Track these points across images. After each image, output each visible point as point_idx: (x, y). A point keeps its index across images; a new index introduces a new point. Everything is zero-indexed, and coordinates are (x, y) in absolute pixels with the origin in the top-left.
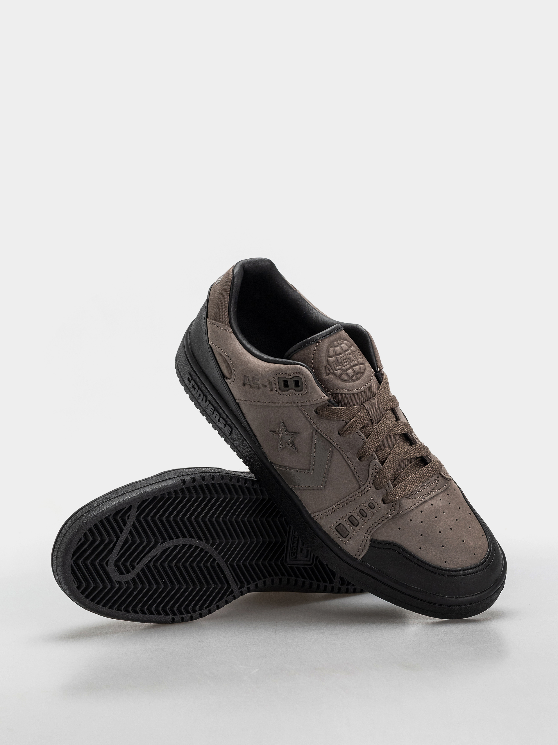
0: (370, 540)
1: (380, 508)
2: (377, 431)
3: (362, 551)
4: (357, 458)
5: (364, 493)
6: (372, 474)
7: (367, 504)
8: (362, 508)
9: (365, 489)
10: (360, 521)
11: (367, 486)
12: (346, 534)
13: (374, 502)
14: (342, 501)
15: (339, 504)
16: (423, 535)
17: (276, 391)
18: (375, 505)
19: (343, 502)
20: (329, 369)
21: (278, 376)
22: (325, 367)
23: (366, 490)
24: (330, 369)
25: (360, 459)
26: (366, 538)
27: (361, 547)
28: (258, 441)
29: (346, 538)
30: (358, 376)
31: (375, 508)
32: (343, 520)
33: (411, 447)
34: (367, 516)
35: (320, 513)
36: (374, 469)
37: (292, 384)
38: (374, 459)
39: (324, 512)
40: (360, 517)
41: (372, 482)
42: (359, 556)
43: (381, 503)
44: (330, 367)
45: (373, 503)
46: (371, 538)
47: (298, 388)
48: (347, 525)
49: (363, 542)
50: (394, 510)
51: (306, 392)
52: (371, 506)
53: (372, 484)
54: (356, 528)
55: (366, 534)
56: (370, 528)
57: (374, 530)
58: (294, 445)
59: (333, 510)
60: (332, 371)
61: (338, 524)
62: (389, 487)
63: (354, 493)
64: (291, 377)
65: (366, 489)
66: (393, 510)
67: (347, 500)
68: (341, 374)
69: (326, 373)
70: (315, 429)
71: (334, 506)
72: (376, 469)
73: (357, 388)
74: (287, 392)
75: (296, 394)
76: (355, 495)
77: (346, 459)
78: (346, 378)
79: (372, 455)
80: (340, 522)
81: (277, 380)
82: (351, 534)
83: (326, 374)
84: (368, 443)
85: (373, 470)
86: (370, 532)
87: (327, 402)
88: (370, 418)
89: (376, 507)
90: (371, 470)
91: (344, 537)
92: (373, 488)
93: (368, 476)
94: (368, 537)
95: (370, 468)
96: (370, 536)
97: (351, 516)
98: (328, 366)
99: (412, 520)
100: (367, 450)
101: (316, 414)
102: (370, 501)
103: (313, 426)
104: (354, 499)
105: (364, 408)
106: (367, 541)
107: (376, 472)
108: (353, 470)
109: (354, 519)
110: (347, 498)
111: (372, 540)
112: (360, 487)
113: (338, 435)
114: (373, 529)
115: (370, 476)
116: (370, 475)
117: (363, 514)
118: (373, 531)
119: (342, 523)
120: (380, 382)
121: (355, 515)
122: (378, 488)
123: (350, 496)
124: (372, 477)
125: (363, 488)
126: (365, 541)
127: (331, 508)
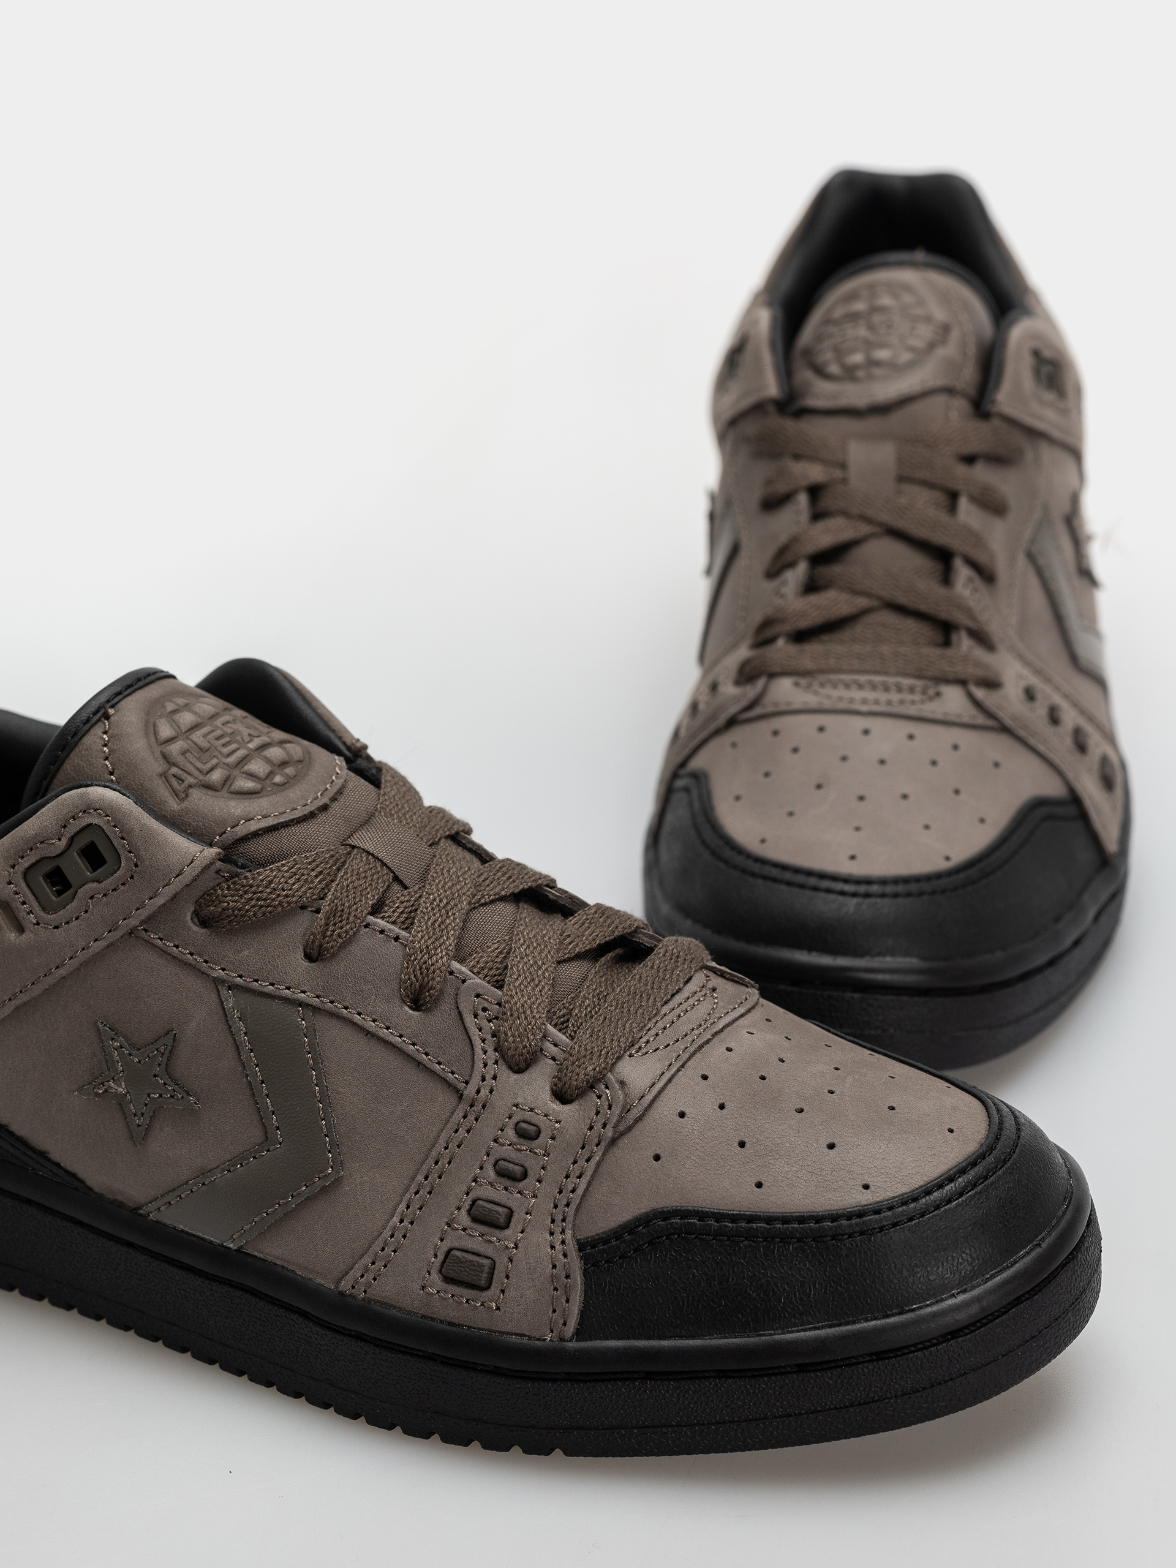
0: (577, 1247)
1: (557, 1122)
2: (434, 900)
3: (567, 1301)
4: (407, 1008)
5: (484, 1107)
6: (480, 1030)
7: (510, 1133)
8: (498, 1157)
9: (478, 1092)
10: (512, 1199)
11: (484, 1079)
12: (486, 1269)
13: (528, 1116)
14: (420, 1178)
15: (417, 1193)
16: (746, 1140)
17: (38, 924)
18: (536, 1122)
19: (426, 1178)
20: (180, 780)
21: (20, 869)
22: (164, 775)
23: (484, 1092)
24: (183, 778)
25: (417, 1004)
26: (558, 1247)
27: (556, 1289)
28: (58, 1165)
29: (492, 1288)
30: (290, 771)
31: (542, 1130)
32: (453, 1233)
33: (571, 921)
34: (530, 1172)
35: (367, 1260)
36: (481, 1013)
37: (76, 866)
38: (464, 981)
39: (378, 1249)
40: (506, 1189)
41: (492, 1055)
42: (565, 1324)
43: (556, 1106)
44: (180, 772)
45: (529, 1119)
46: (574, 1236)
47: (105, 867)
48: (475, 1240)
49: (554, 1267)
50: (610, 1107)
51: (136, 865)
52: (527, 1134)
53: (496, 1062)
54: (508, 1232)
55: (552, 1234)
56: (556, 1207)
57: (573, 1206)
58: (178, 1085)
59: (406, 1223)
60: (190, 780)
61: (441, 1257)
62: (556, 1045)
63: (451, 1126)
64: (64, 842)
65: (482, 1091)
66: (606, 1107)
67: (436, 1163)
68: (227, 780)
69: (176, 793)
70: (223, 982)
71: (402, 1206)
72: (484, 1010)
73: (302, 802)
74: (74, 904)
75: (105, 895)
76: (456, 1131)
77: (371, 1026)
78: (249, 785)
79: (451, 973)
80: (444, 1247)
81: (23, 885)
82: (502, 1261)
83: (177, 795)
84: (419, 942)
85: (476, 1016)
86: (564, 1220)
87: (219, 864)
88: (392, 875)
89: (542, 1126)
90: (469, 1020)
91: (484, 1286)
92: (504, 1073)
93: (472, 1045)
94: (563, 1242)
95: (465, 1016)
96: (569, 1233)
97: (474, 1202)
98: (174, 770)
99: (687, 1111)
100: (425, 963)
101: (204, 931)
102: (515, 1119)
103: (210, 972)
104: (459, 1146)
105: (356, 851)
106: (565, 1256)
107: (490, 1021)
108: (411, 1053)
109: (490, 1206)
110: (434, 1154)
111: (582, 1246)
112: (462, 1095)
113: (306, 964)
114: (568, 1205)
115: (478, 1044)
116: (473, 1038)
117: (511, 1175)
118: (571, 1211)
119: (456, 1244)
120: (375, 782)
121: (487, 1192)
122: (523, 1065)
123: (442, 1143)
124: (483, 1041)
125: (470, 1090)
126: (561, 1257)
127: (396, 1219)
